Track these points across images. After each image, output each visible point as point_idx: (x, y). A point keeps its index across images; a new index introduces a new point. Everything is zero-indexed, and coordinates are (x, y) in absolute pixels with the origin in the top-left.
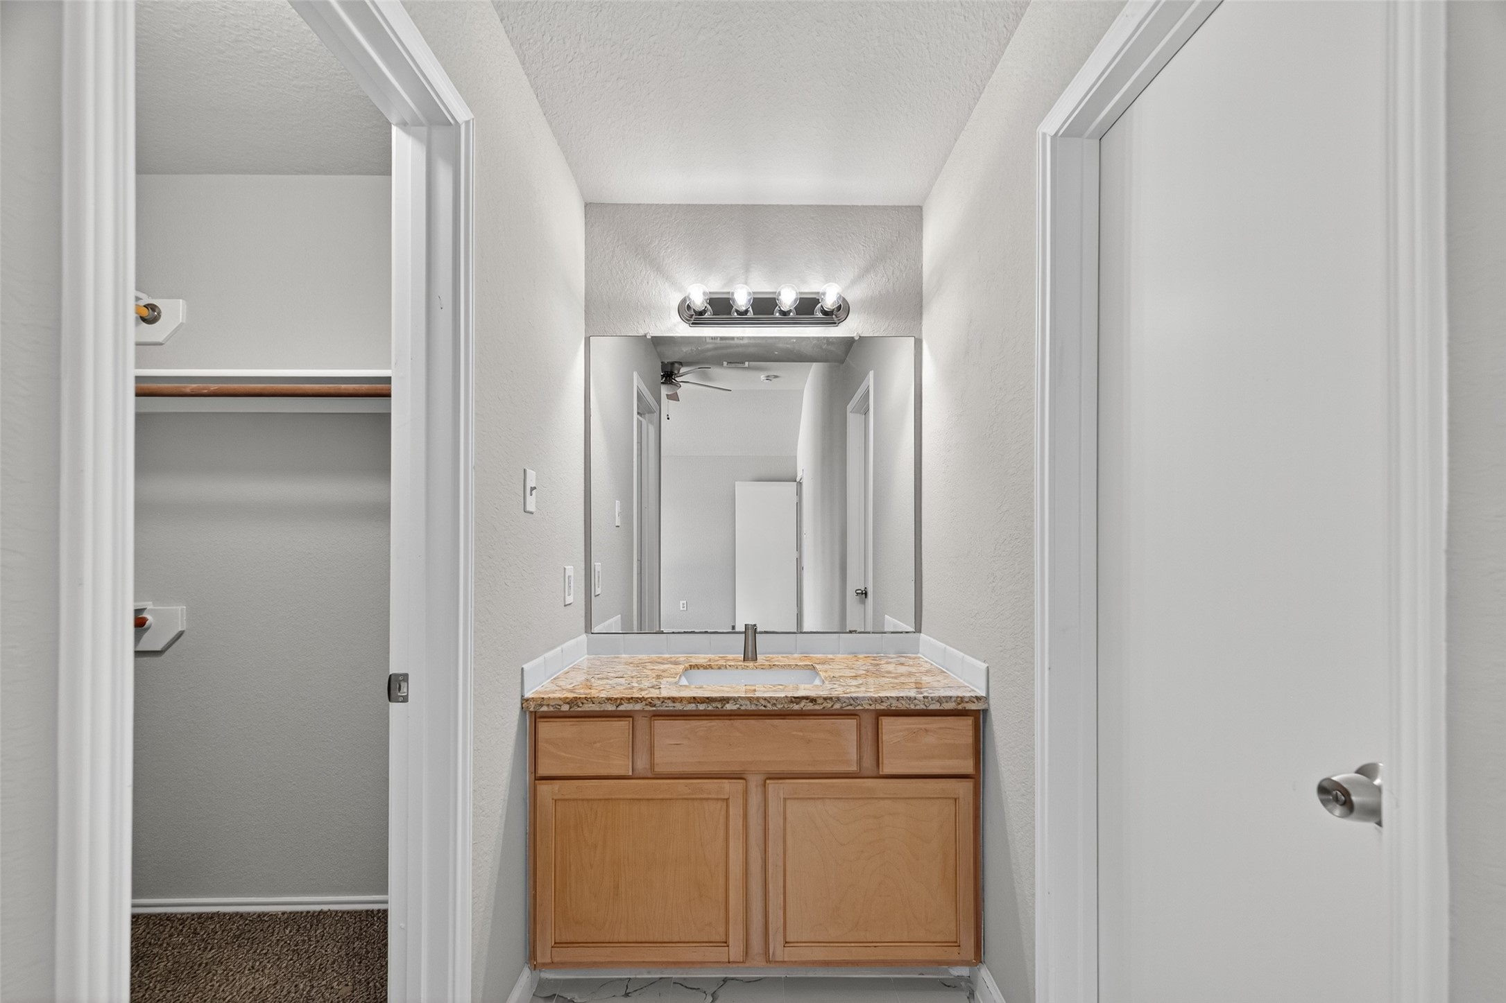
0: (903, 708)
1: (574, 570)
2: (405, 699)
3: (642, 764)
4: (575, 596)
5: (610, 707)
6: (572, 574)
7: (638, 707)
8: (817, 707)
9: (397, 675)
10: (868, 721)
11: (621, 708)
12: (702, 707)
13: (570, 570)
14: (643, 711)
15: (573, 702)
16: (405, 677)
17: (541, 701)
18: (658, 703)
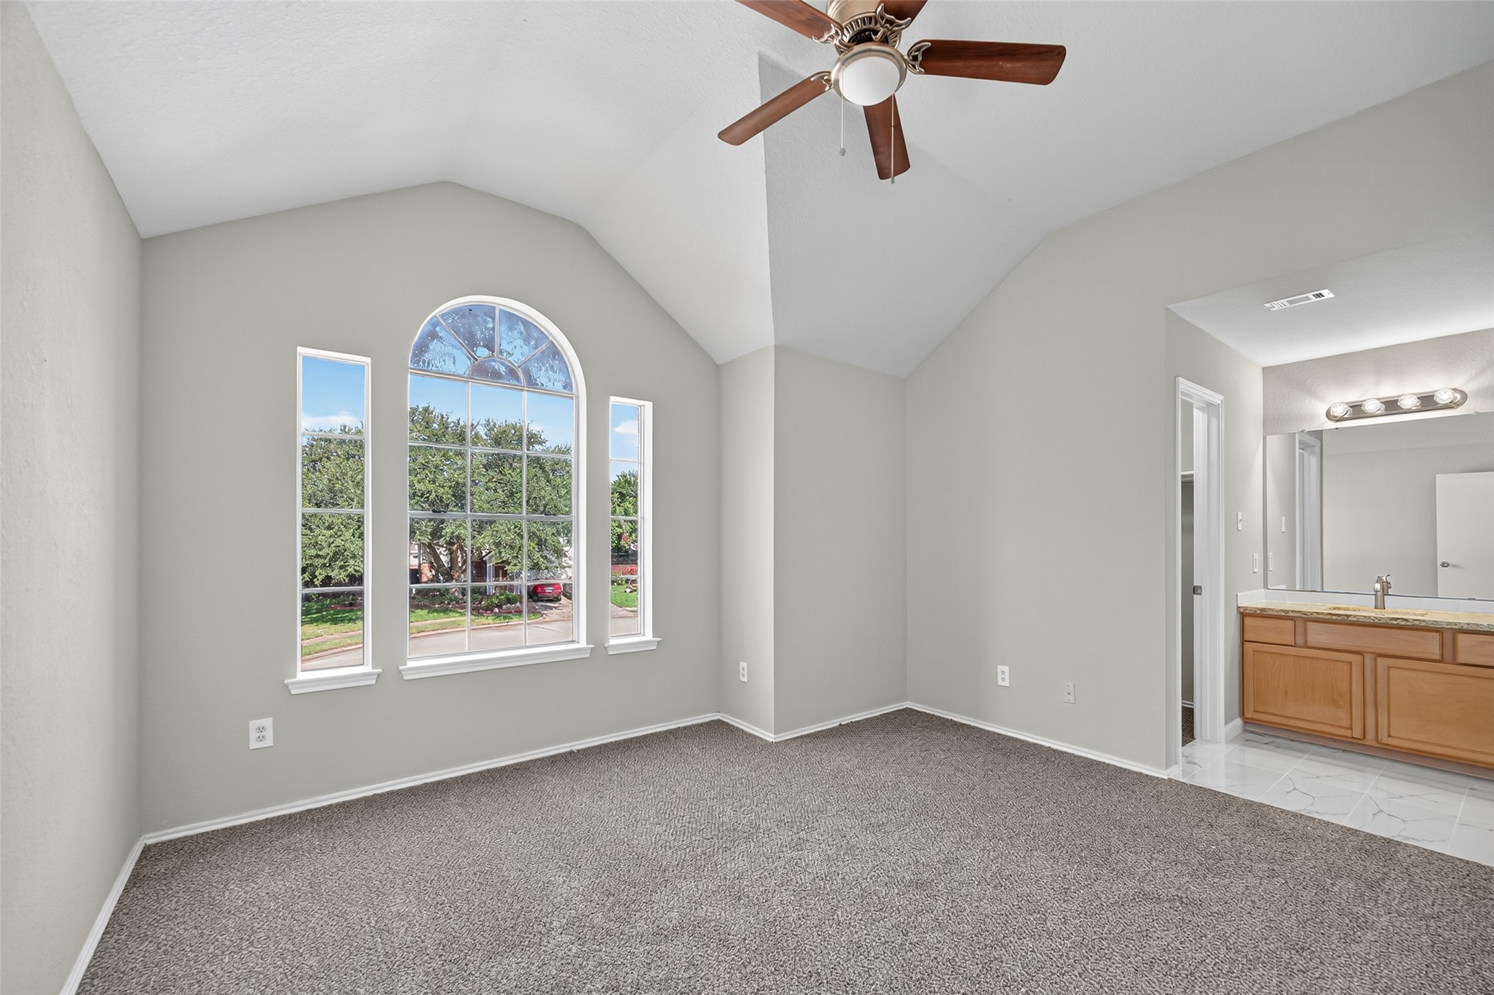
0: (1471, 629)
1: (1258, 556)
2: (1200, 594)
3: (1300, 641)
4: (1258, 568)
5: (1283, 614)
6: (1257, 558)
7: (1298, 615)
8: (1408, 624)
9: (1196, 586)
10: (1448, 636)
11: (1288, 614)
12: (1334, 617)
13: (1256, 556)
14: (1301, 617)
15: (1262, 610)
16: (1201, 587)
17: (1246, 608)
18: (1309, 614)
